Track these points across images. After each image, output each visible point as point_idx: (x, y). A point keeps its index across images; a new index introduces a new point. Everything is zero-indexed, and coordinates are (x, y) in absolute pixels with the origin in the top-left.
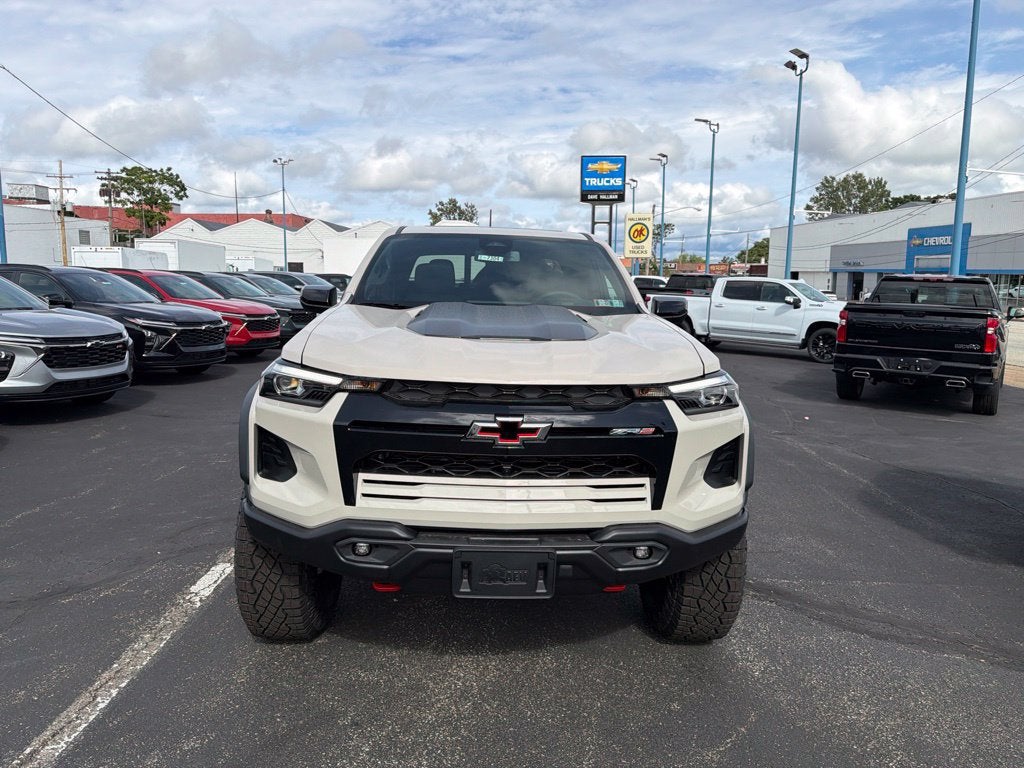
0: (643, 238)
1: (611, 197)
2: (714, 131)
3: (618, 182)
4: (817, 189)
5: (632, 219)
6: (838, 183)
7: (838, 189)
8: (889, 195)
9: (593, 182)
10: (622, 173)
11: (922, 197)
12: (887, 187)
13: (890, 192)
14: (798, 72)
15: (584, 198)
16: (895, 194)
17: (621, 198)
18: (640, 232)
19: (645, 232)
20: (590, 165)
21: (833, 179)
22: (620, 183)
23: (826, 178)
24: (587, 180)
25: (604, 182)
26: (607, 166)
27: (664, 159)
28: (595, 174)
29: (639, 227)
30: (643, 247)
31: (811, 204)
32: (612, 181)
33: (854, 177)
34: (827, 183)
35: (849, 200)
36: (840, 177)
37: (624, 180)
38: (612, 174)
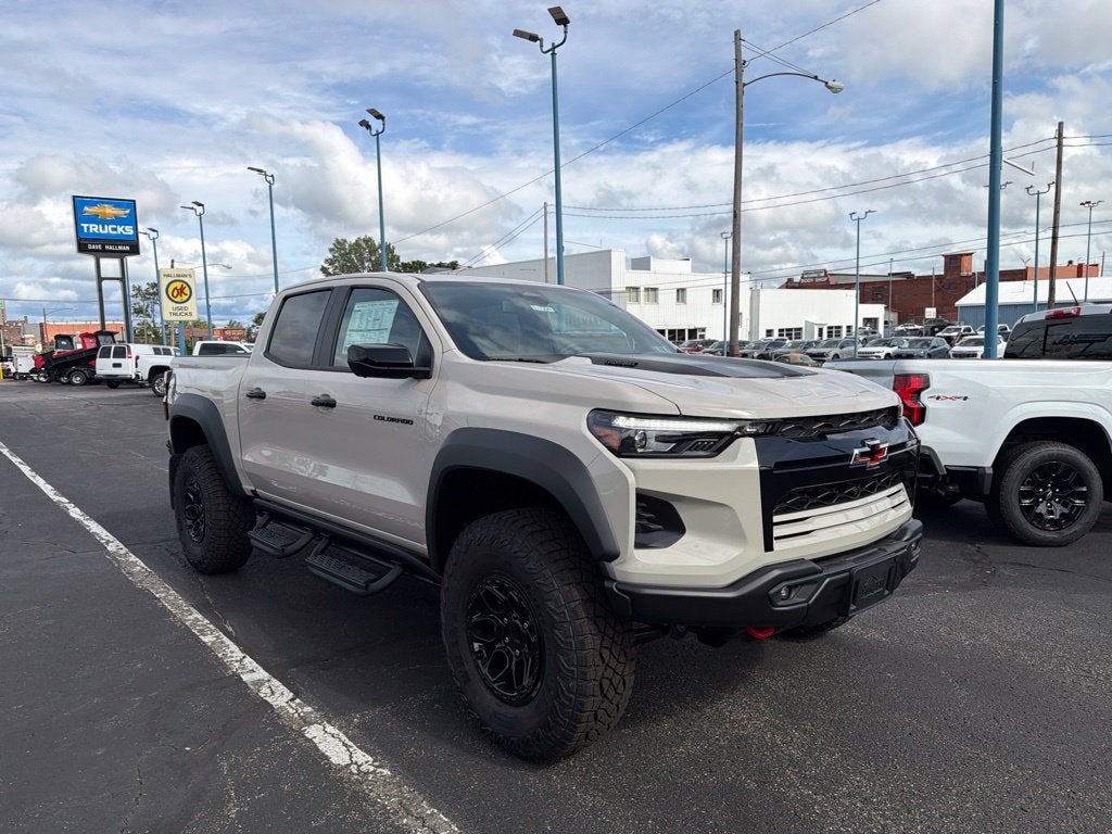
0: (185, 298)
1: (120, 248)
2: (269, 182)
3: (129, 230)
4: (331, 250)
5: (169, 276)
6: (350, 245)
7: (350, 253)
8: (398, 259)
9: (94, 228)
10: (132, 220)
11: (428, 263)
12: (396, 252)
13: (398, 258)
14: (374, 132)
15: (83, 247)
16: (403, 260)
17: (135, 250)
18: (181, 291)
19: (187, 291)
20: (86, 208)
21: (345, 241)
22: (132, 232)
23: (337, 240)
24: (85, 226)
25: (108, 230)
26: (110, 211)
27: (199, 209)
28: (94, 219)
29: (179, 285)
30: (186, 308)
31: (326, 265)
32: (120, 229)
33: (364, 240)
34: (340, 244)
35: (363, 263)
36: (352, 239)
37: (136, 229)
38: (118, 221)
